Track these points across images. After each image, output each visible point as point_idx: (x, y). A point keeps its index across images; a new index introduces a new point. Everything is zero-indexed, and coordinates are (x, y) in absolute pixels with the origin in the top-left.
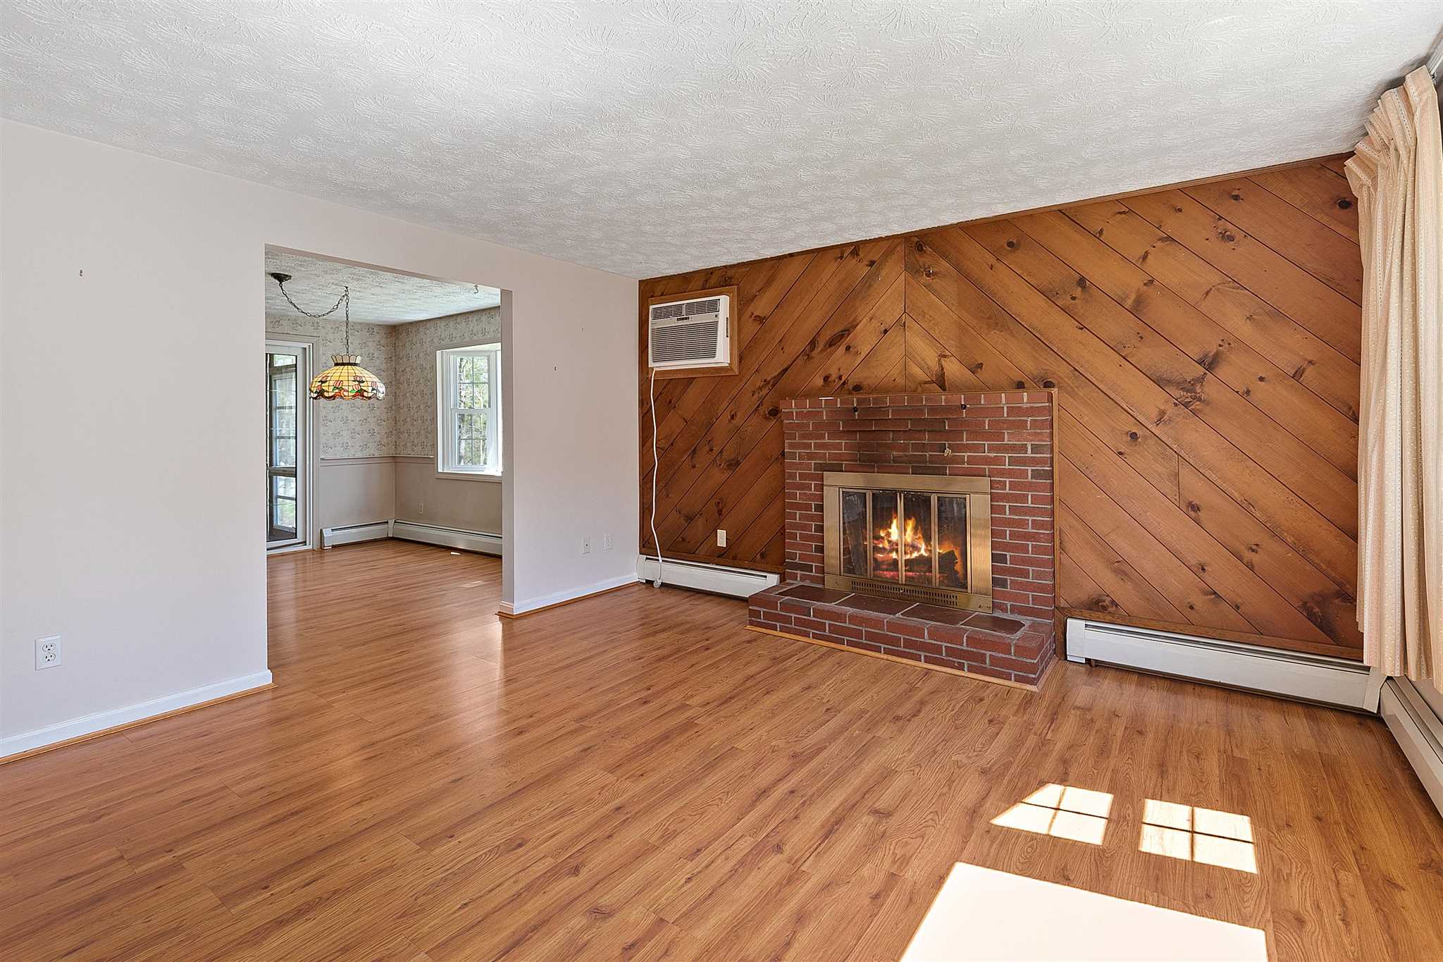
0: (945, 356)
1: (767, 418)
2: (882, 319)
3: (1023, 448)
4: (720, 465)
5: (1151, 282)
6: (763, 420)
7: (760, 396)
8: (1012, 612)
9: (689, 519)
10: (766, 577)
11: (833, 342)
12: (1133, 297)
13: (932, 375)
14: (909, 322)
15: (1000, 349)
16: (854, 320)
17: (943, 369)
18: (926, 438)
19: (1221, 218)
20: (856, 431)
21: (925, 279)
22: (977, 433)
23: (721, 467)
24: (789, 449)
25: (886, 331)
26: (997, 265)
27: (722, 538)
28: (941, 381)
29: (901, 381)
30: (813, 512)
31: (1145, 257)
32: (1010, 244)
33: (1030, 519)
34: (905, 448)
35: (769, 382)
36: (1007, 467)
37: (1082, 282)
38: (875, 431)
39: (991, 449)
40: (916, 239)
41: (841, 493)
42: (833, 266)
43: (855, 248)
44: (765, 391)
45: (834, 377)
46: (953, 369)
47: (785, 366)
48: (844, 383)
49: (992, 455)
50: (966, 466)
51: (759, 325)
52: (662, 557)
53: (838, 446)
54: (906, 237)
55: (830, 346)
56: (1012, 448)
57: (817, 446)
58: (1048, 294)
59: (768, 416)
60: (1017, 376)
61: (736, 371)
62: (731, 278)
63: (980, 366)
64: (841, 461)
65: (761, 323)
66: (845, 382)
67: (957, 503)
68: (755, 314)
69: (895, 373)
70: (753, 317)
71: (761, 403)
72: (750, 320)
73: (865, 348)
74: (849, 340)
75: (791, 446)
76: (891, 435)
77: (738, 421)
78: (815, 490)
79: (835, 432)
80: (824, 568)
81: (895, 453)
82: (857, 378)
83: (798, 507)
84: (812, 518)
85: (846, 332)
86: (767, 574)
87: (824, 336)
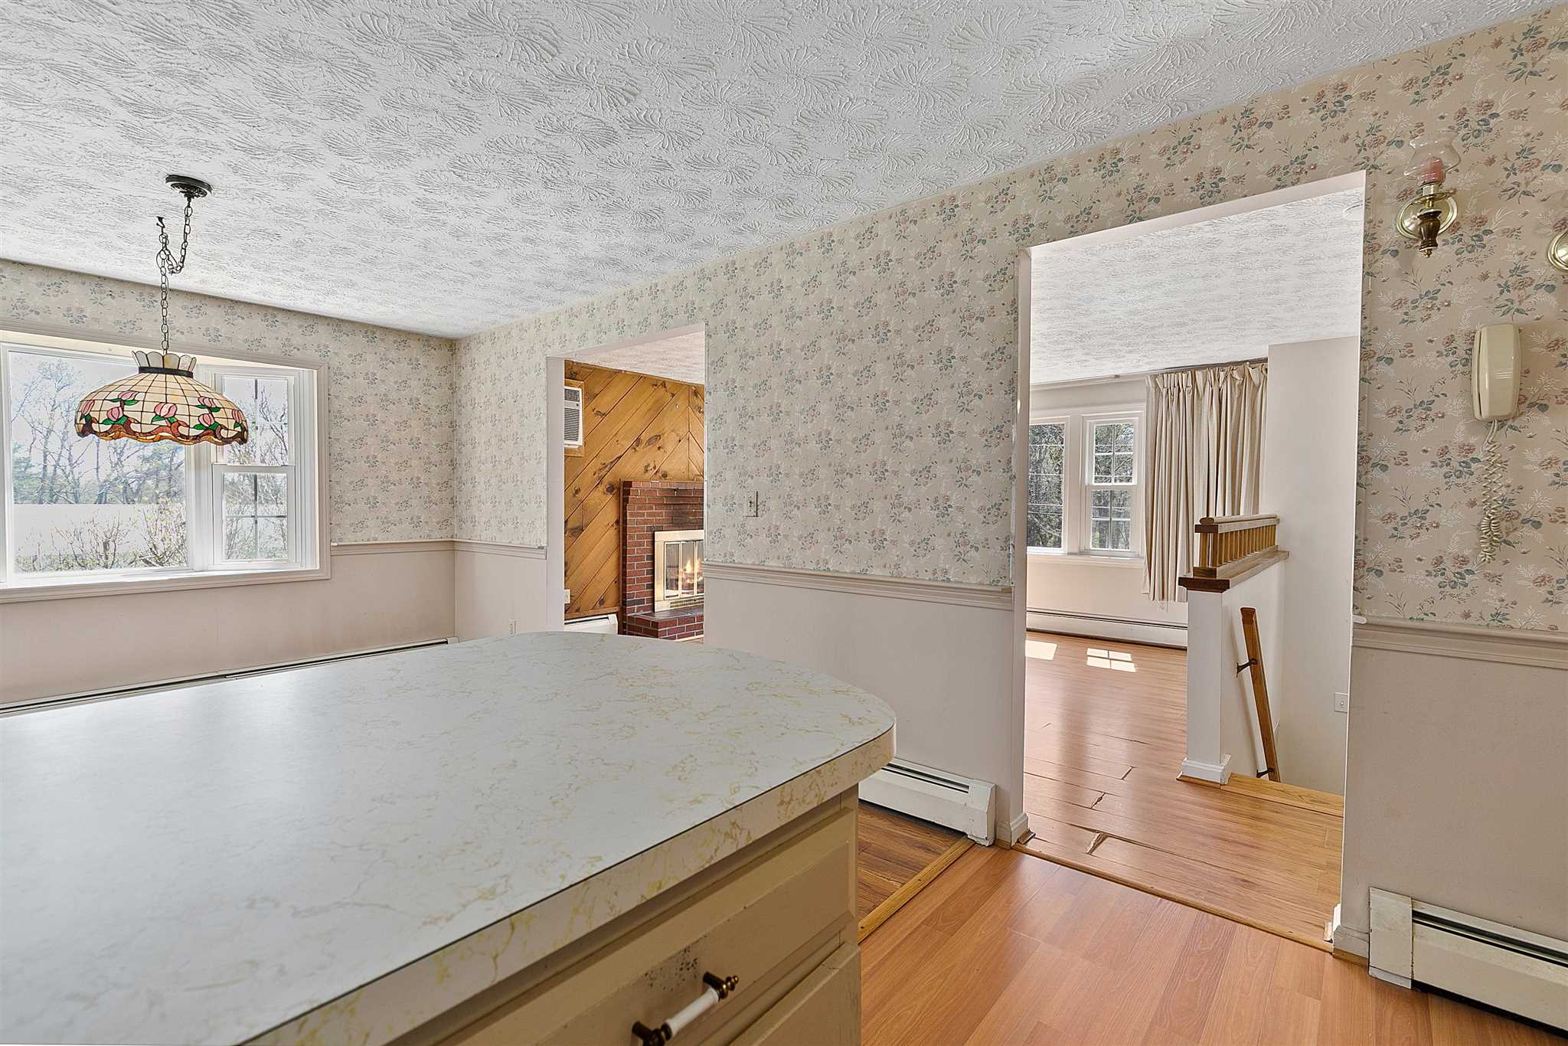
1: (604, 493)
2: (677, 433)
6: (601, 496)
7: (600, 475)
10: (607, 618)
11: (650, 442)
14: (690, 436)
16: (663, 429)
20: (673, 504)
21: (698, 413)
23: (566, 535)
24: (629, 517)
25: (679, 441)
28: (702, 475)
29: (687, 473)
30: (646, 561)
34: (695, 514)
35: (607, 466)
38: (681, 504)
40: (694, 388)
41: (665, 545)
42: (651, 390)
43: (663, 383)
44: (604, 472)
45: (651, 466)
47: (619, 454)
53: (661, 515)
54: (689, 384)
55: (649, 445)
57: (649, 515)
59: (607, 492)
61: (586, 454)
62: (576, 373)
64: (663, 524)
65: (601, 417)
66: (657, 471)
68: (596, 410)
69: (683, 468)
70: (595, 412)
71: (601, 479)
72: (593, 413)
73: (669, 448)
74: (660, 443)
75: (632, 515)
76: (689, 506)
77: (580, 496)
78: (647, 545)
79: (659, 505)
80: (654, 598)
81: (691, 518)
82: (665, 468)
83: (636, 559)
84: (644, 566)
85: (658, 437)
86: (609, 616)
87: (645, 437)
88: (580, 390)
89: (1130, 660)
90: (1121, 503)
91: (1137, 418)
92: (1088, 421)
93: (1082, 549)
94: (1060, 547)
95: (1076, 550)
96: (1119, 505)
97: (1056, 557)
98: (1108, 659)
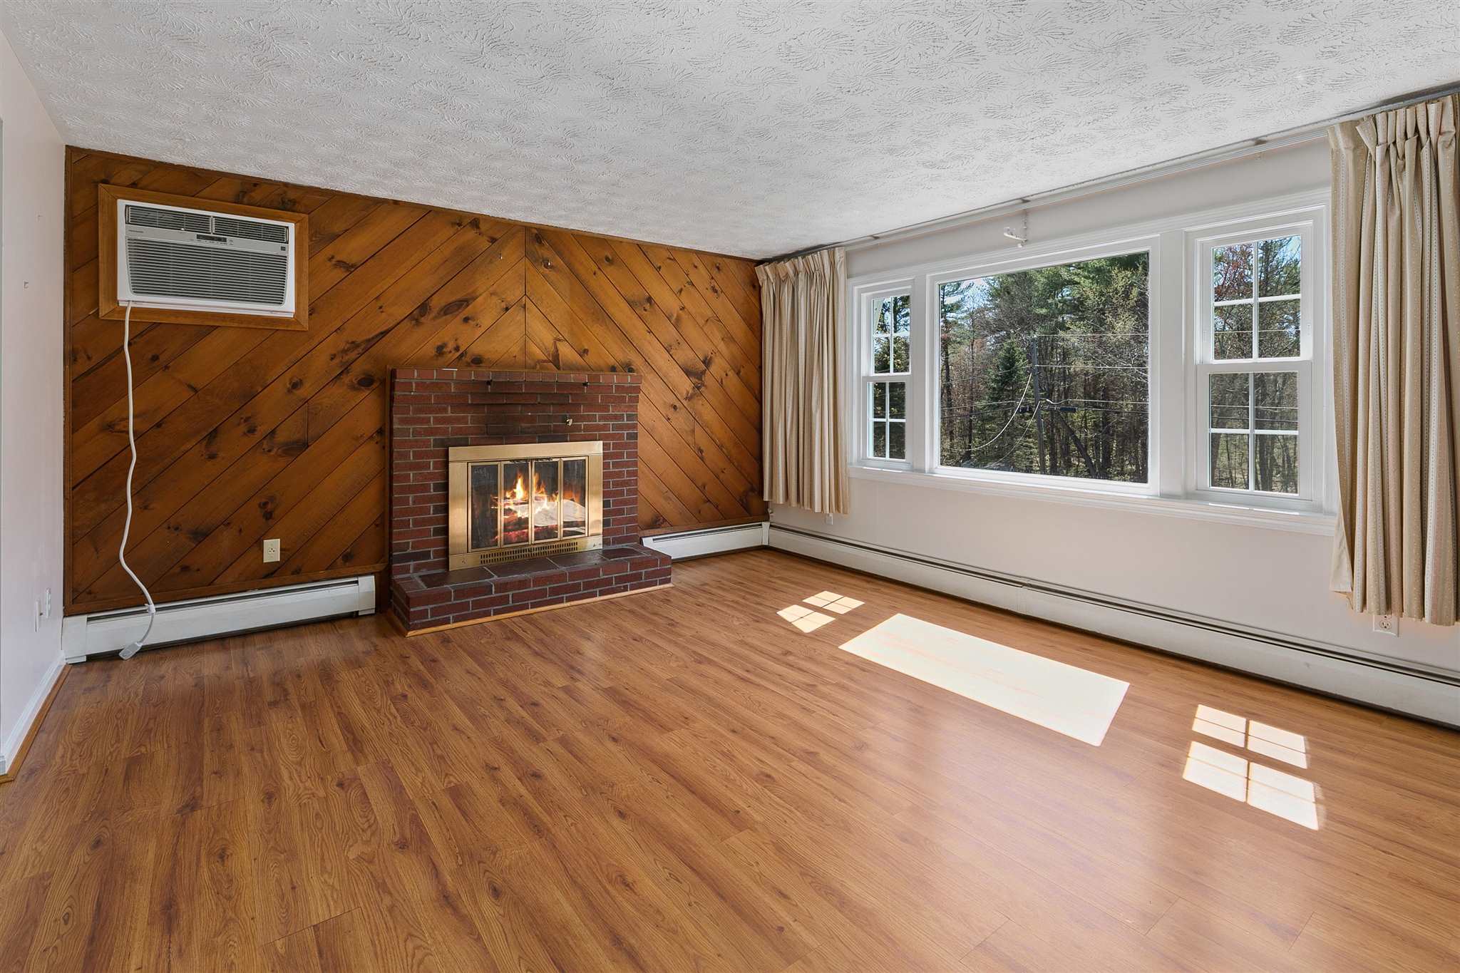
0: (559, 340)
1: (355, 387)
2: (504, 297)
3: (621, 417)
4: (269, 451)
5: (684, 308)
6: (349, 390)
7: (344, 360)
8: (614, 543)
9: (200, 536)
10: (357, 582)
11: (448, 310)
12: (675, 315)
13: (549, 355)
14: (529, 304)
15: (600, 339)
16: (474, 292)
17: (557, 351)
18: (551, 411)
19: (712, 278)
20: (484, 405)
21: (543, 269)
22: (592, 406)
23: (272, 453)
24: (399, 424)
25: (507, 309)
26: (599, 272)
27: (272, 550)
28: (556, 359)
29: (520, 358)
30: (432, 492)
31: (681, 291)
32: (607, 259)
33: (625, 470)
34: (532, 419)
35: (358, 346)
36: (611, 432)
37: (649, 300)
38: (506, 404)
39: (602, 418)
40: (536, 231)
41: (470, 468)
42: (449, 231)
43: (475, 221)
44: (352, 355)
45: (451, 346)
46: (566, 352)
47: (384, 328)
48: (462, 355)
49: (601, 423)
50: (582, 433)
51: (345, 272)
52: (155, 604)
53: (464, 420)
54: (527, 228)
55: (445, 314)
56: (616, 418)
57: (437, 420)
58: (631, 304)
59: (357, 386)
60: (612, 361)
61: (306, 325)
62: (295, 202)
63: (586, 351)
64: (467, 435)
65: (348, 270)
66: (462, 353)
67: (578, 465)
68: (338, 258)
69: (515, 350)
70: (334, 261)
71: (346, 370)
72: (329, 264)
73: (486, 321)
74: (467, 312)
75: (403, 421)
76: (520, 408)
77: (303, 392)
78: (434, 468)
79: (461, 406)
80: (448, 549)
81: (523, 425)
82: (477, 349)
83: (411, 489)
84: (430, 499)
85: (464, 302)
86: (360, 579)
87: (438, 302)
88: (292, 226)
89: (1302, 762)
90: (1277, 401)
91: (1310, 222)
92: (1199, 240)
93: (1191, 486)
94: (1146, 482)
95: (1178, 489)
96: (1272, 404)
97: (1135, 501)
98: (1242, 752)
